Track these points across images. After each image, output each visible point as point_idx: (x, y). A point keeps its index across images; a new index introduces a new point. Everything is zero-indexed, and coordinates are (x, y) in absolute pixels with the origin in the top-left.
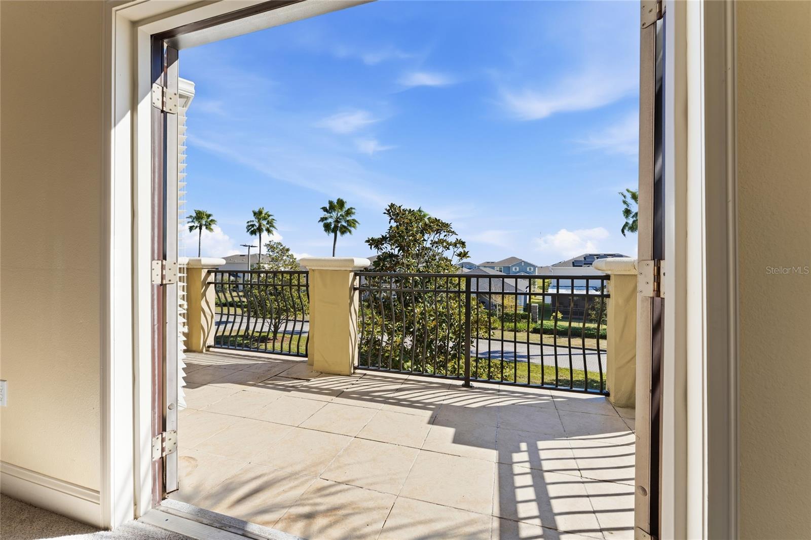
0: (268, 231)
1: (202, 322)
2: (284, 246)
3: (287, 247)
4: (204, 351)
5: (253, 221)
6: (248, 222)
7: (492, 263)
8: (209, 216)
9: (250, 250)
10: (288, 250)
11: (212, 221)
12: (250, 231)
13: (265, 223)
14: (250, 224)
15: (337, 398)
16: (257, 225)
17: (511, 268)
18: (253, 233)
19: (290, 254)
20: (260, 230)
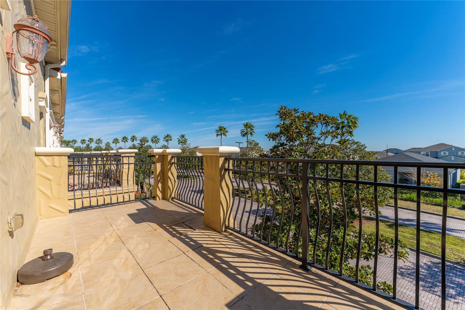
0: (251, 134)
1: (169, 185)
2: (256, 142)
3: (257, 142)
4: (170, 200)
5: (244, 129)
6: (241, 130)
7: (419, 148)
8: (225, 129)
9: (240, 144)
10: (258, 144)
11: (226, 131)
12: (243, 134)
13: (249, 130)
14: (242, 131)
15: (192, 251)
16: (246, 131)
17: (438, 153)
18: (244, 135)
19: (259, 146)
20: (246, 133)
